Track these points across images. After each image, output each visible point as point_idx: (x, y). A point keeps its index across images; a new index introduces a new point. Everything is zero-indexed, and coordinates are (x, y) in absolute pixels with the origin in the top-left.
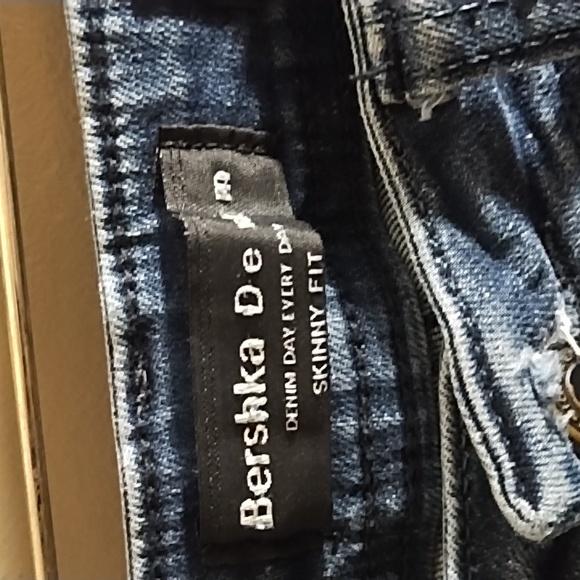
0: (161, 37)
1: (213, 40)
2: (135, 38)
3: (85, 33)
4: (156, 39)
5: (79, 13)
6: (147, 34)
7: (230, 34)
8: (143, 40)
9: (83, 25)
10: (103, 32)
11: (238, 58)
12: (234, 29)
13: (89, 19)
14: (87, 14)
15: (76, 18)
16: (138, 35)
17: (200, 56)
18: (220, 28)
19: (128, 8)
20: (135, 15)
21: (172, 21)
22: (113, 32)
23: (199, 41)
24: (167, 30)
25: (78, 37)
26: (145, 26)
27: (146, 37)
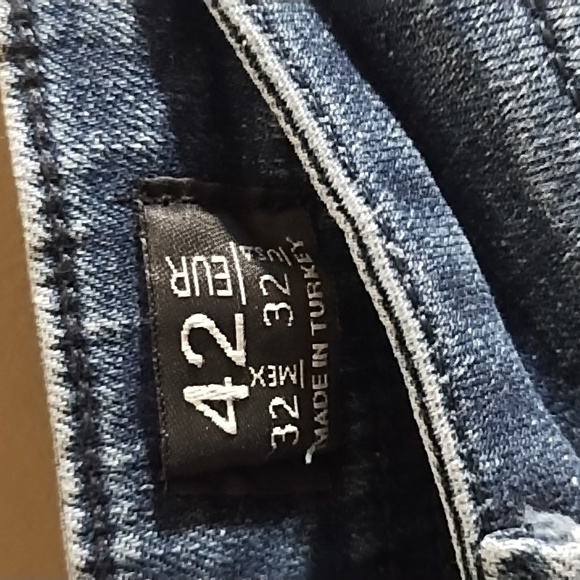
0: (193, 557)
1: (266, 544)
2: (158, 562)
3: (88, 562)
4: (186, 560)
5: (79, 534)
6: (174, 554)
7: (290, 530)
8: (168, 564)
9: (86, 553)
10: (112, 559)
11: (301, 564)
12: (296, 522)
13: (93, 541)
14: (91, 535)
15: (75, 543)
16: (162, 558)
17: (248, 572)
18: (277, 523)
19: (149, 519)
20: (158, 529)
21: (211, 531)
22: (127, 557)
23: (247, 551)
24: (203, 547)
25: (77, 568)
26: (173, 544)
27: (173, 558)
